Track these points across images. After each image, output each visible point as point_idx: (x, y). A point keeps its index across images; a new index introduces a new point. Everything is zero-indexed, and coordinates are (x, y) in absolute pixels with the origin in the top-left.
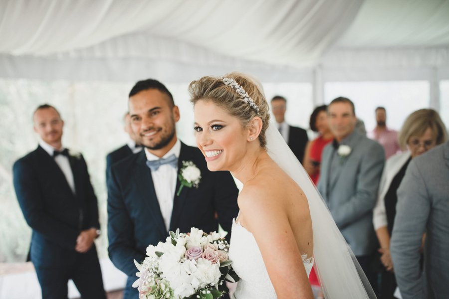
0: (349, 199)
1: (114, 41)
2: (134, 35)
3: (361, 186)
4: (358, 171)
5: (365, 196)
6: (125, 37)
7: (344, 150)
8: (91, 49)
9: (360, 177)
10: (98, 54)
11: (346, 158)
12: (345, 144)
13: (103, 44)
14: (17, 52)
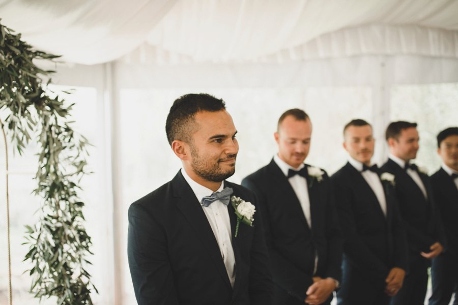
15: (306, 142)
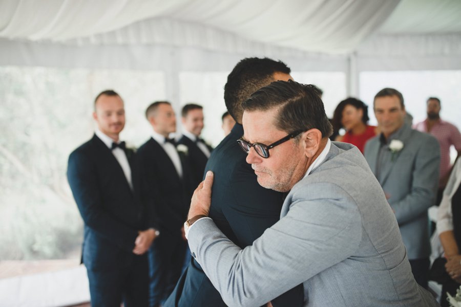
0: (403, 198)
1: (137, 25)
2: (158, 19)
3: (417, 183)
4: (413, 168)
5: (424, 193)
6: (148, 21)
7: (396, 145)
8: (112, 34)
9: (415, 174)
10: (120, 40)
11: (398, 153)
12: (396, 139)
13: (125, 29)
14: (35, 37)
15: (121, 113)
